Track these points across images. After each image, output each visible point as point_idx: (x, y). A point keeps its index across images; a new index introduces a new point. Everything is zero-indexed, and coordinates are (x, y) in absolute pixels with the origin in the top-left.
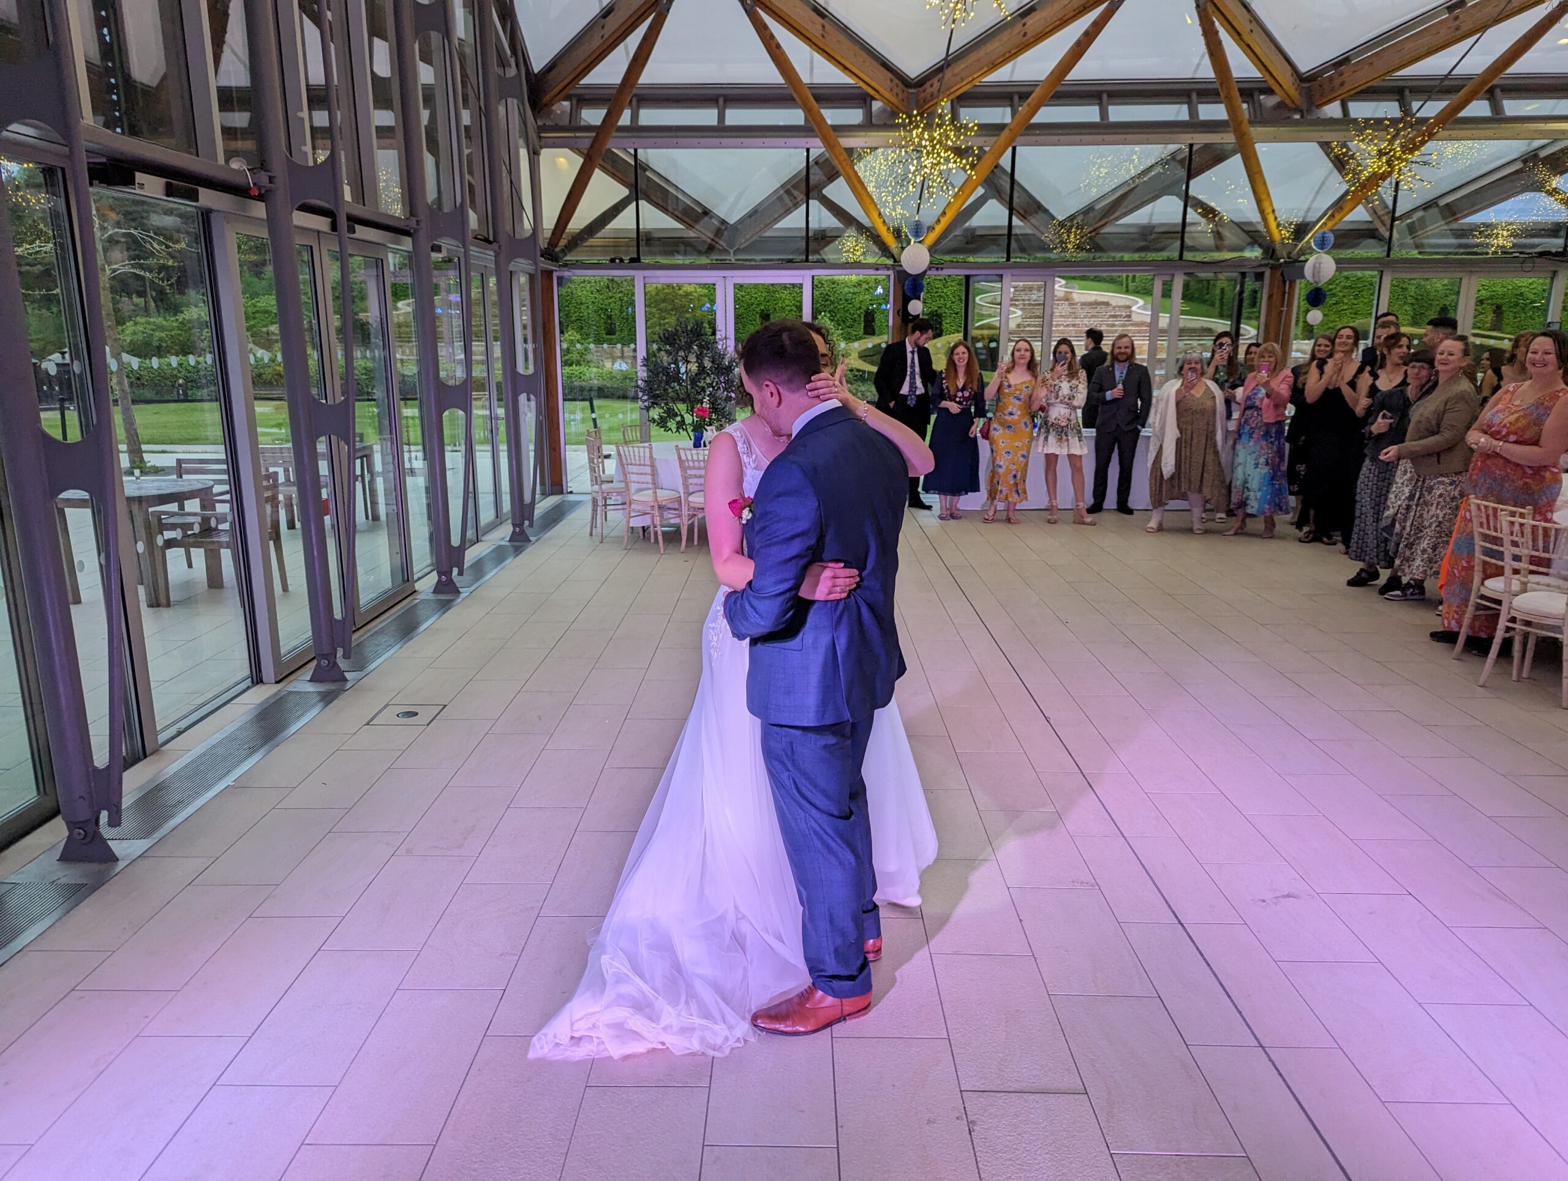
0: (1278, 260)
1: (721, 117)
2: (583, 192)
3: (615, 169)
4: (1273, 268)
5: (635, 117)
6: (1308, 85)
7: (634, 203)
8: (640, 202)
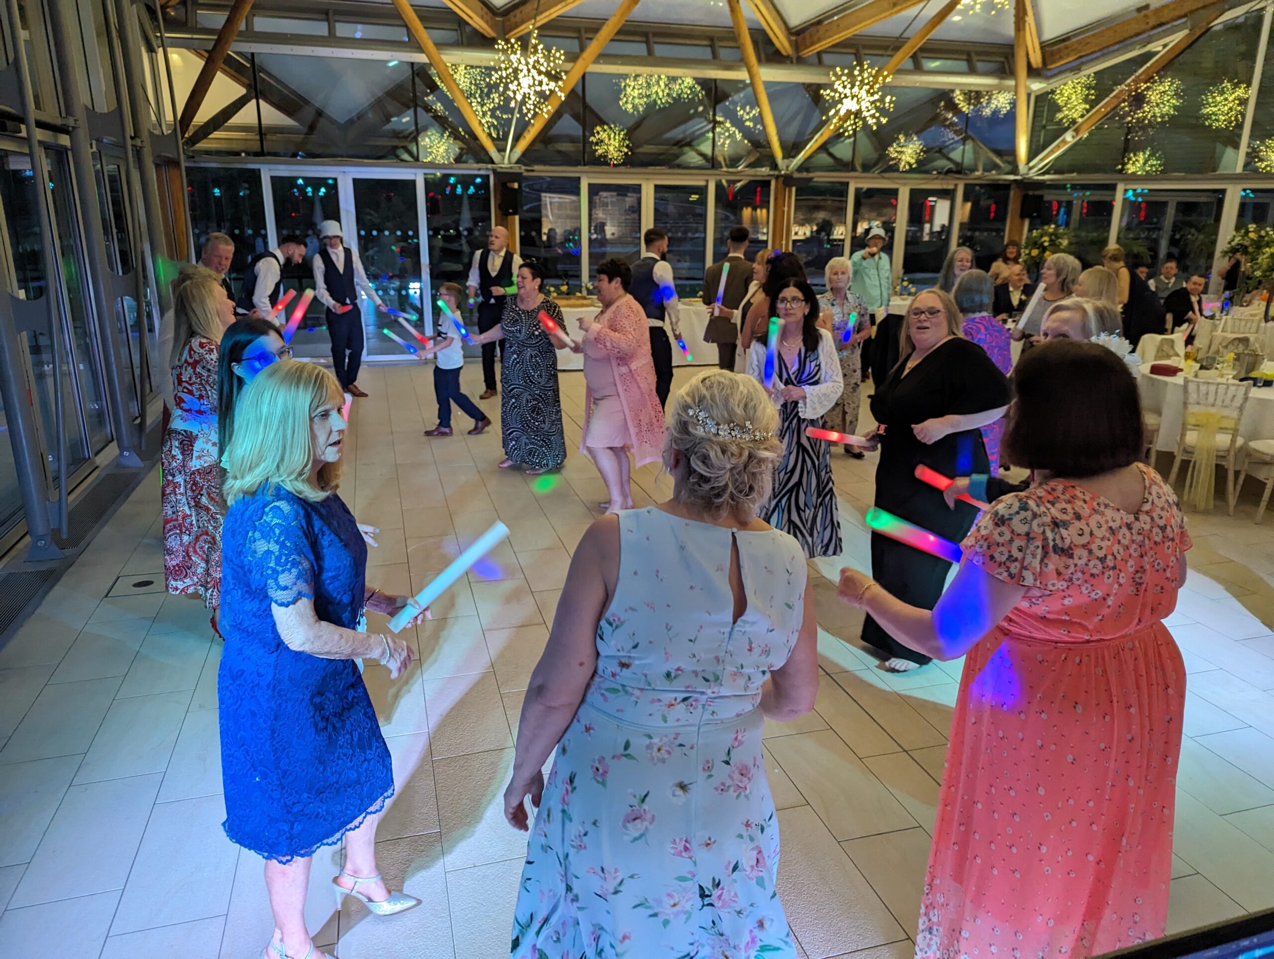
0: (780, 171)
1: (331, 30)
2: (206, 91)
3: (236, 70)
4: (777, 177)
5: (249, 24)
6: (793, 38)
7: (254, 101)
8: (261, 101)
